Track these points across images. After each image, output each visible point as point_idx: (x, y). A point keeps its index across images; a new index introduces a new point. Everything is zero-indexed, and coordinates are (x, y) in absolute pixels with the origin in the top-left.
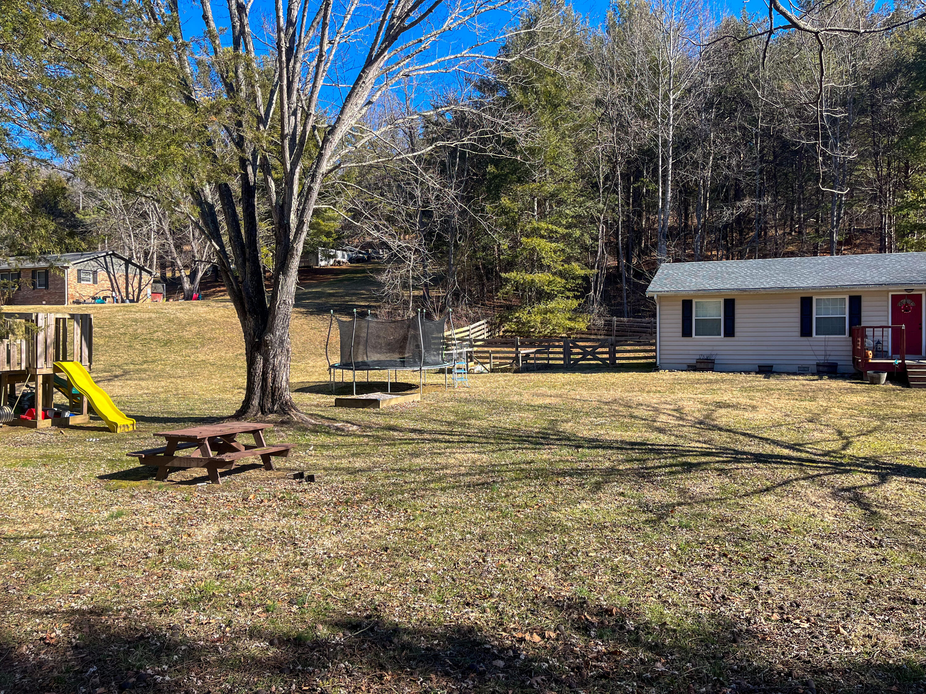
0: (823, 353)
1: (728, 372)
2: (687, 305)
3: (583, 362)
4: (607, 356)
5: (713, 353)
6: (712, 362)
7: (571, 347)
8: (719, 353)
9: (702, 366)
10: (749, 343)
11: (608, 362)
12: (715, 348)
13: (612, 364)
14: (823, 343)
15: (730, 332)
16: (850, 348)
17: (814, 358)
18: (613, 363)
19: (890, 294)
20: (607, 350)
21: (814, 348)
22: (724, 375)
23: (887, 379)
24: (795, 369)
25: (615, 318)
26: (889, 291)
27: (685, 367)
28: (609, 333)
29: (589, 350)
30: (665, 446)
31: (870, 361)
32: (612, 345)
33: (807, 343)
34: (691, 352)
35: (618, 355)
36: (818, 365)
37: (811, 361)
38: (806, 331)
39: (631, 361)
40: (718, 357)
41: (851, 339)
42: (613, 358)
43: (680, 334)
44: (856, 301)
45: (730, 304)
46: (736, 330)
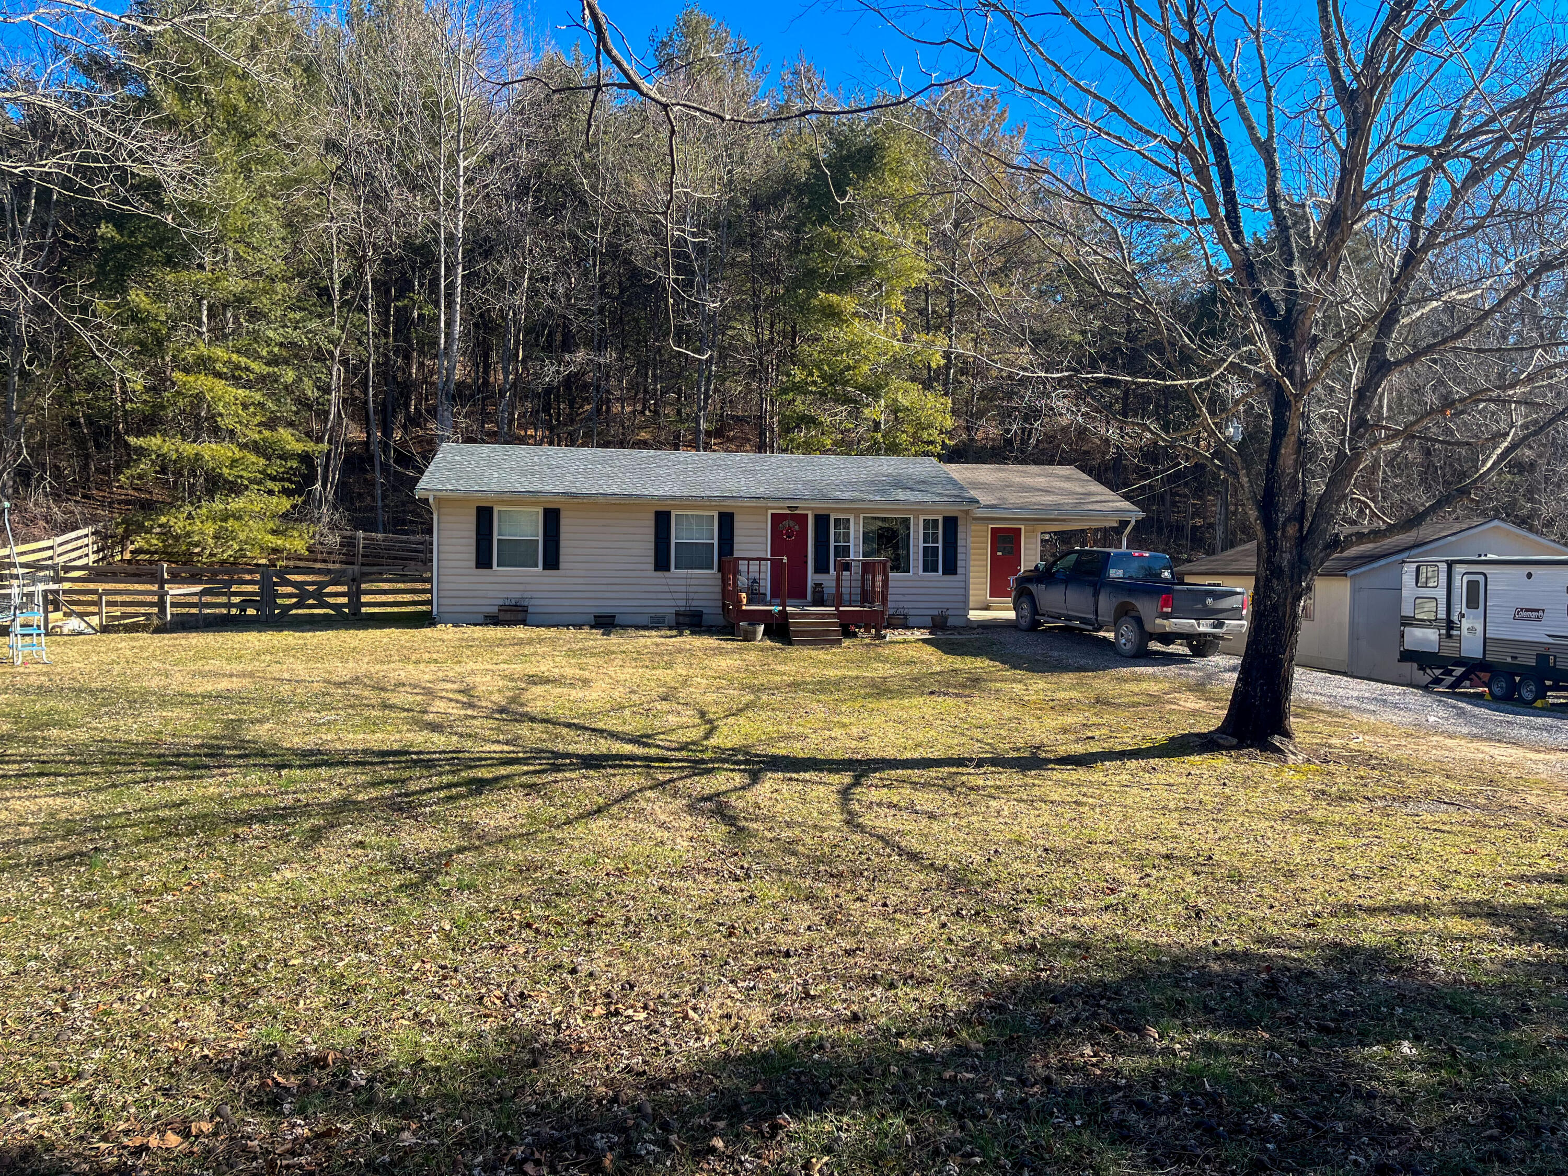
0: (684, 596)
1: (548, 626)
2: (484, 516)
3: (300, 611)
4: (345, 600)
5: (526, 595)
6: (524, 610)
7: (276, 584)
8: (535, 595)
9: (508, 616)
10: (581, 580)
11: (347, 610)
12: (529, 587)
13: (354, 614)
14: (684, 582)
15: (552, 561)
16: (719, 589)
17: (672, 603)
18: (356, 613)
19: (770, 512)
20: (344, 589)
21: (673, 588)
22: (542, 631)
23: (764, 634)
24: (645, 620)
25: (361, 534)
26: (768, 508)
27: (481, 618)
28: (351, 559)
29: (311, 588)
30: (440, 753)
31: (744, 608)
32: (353, 580)
33: (663, 581)
34: (491, 594)
35: (364, 599)
36: (677, 614)
37: (668, 606)
38: (662, 564)
39: (389, 610)
40: (533, 602)
41: (720, 575)
42: (355, 604)
43: (473, 564)
44: (727, 521)
45: (552, 518)
46: (562, 558)
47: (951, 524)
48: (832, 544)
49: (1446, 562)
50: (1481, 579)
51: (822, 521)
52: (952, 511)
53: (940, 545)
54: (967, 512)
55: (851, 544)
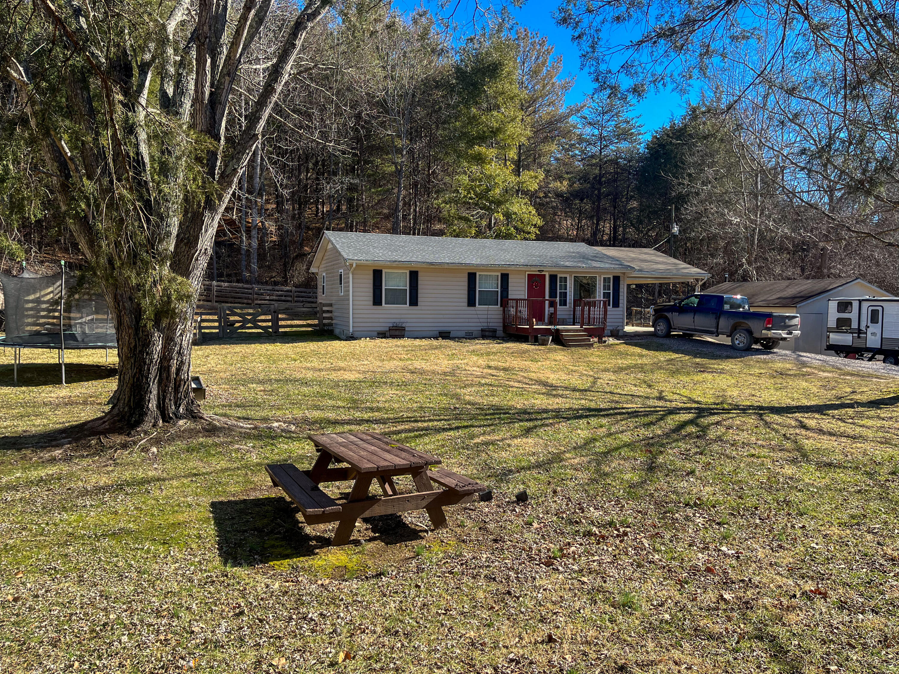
0: (486, 320)
1: (421, 338)
2: (377, 275)
4: (270, 324)
5: (402, 320)
6: (403, 329)
7: (228, 315)
8: (409, 320)
9: (393, 333)
10: (429, 312)
11: (271, 330)
12: (403, 316)
13: (275, 332)
14: (486, 312)
15: (414, 302)
16: (501, 316)
17: (479, 324)
18: (276, 332)
19: (527, 273)
20: (270, 317)
21: (479, 316)
22: (417, 342)
23: (552, 341)
24: (463, 334)
26: (526, 271)
27: (376, 333)
29: (249, 317)
32: (275, 312)
33: (474, 312)
34: (381, 320)
36: (482, 330)
37: (476, 326)
38: (471, 302)
39: (294, 329)
40: (407, 325)
41: (502, 309)
42: (276, 326)
43: (371, 303)
44: (505, 277)
45: (414, 276)
46: (419, 299)
47: (617, 279)
48: (558, 291)
49: (859, 300)
50: (880, 309)
51: (553, 278)
52: (617, 272)
53: (611, 291)
54: (624, 273)
55: (568, 291)
